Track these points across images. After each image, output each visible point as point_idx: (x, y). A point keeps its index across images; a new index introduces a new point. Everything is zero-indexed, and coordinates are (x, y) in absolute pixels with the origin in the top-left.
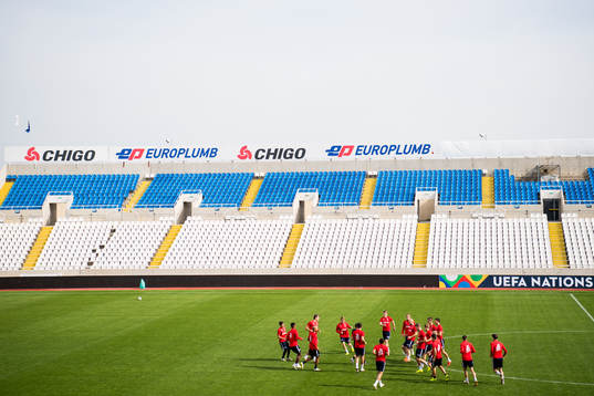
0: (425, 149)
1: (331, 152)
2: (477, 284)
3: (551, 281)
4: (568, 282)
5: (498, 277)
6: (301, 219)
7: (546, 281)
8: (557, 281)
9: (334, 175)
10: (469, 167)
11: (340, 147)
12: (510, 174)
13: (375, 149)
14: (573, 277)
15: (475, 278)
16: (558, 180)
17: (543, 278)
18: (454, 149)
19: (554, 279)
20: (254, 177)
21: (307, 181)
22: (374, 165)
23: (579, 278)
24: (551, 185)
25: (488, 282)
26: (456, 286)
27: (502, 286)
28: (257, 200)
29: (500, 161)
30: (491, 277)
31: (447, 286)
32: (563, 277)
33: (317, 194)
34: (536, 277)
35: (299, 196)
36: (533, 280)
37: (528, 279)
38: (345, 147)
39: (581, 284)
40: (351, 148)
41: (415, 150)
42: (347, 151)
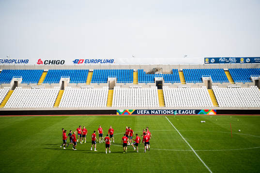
0: (112, 61)
1: (75, 62)
2: (131, 113)
3: (158, 112)
4: (165, 112)
5: (139, 110)
6: (63, 88)
7: (157, 112)
8: (161, 112)
9: (76, 71)
10: (128, 69)
11: (78, 60)
12: (144, 71)
13: (92, 61)
14: (166, 110)
15: (130, 111)
16: (161, 74)
17: (155, 110)
18: (123, 62)
19: (159, 111)
20: (44, 72)
21: (65, 73)
22: (92, 67)
23: (169, 110)
24: (159, 76)
25: (135, 112)
26: (123, 114)
27: (140, 114)
28: (45, 81)
29: (140, 66)
30: (136, 111)
31: (120, 114)
32: (163, 110)
33: (69, 78)
34: (153, 110)
35: (62, 79)
36: (152, 111)
37: (150, 111)
38: (80, 60)
39: (170, 113)
40: (83, 60)
41: (108, 61)
42: (81, 61)
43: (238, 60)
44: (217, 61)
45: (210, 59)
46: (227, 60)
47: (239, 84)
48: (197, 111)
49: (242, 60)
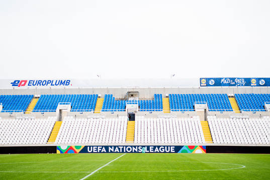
0: (67, 83)
1: (14, 84)
2: (78, 151)
3: (119, 149)
4: (129, 149)
5: (90, 147)
7: (117, 150)
8: (123, 149)
9: (15, 97)
10: (91, 93)
11: (19, 81)
12: (113, 96)
13: (39, 83)
14: (132, 147)
15: (77, 147)
16: (137, 100)
17: (115, 147)
19: (121, 148)
22: (38, 91)
23: (135, 147)
24: (133, 102)
25: (85, 150)
26: (66, 152)
27: (92, 152)
29: (108, 90)
30: (86, 147)
31: (61, 152)
32: (126, 147)
34: (111, 147)
36: (110, 149)
37: (107, 147)
38: (22, 81)
39: (136, 150)
40: (26, 82)
41: (61, 83)
42: (23, 83)
43: (248, 82)
44: (218, 82)
45: (208, 80)
46: (232, 82)
47: (247, 114)
48: (178, 149)
49: (254, 82)
